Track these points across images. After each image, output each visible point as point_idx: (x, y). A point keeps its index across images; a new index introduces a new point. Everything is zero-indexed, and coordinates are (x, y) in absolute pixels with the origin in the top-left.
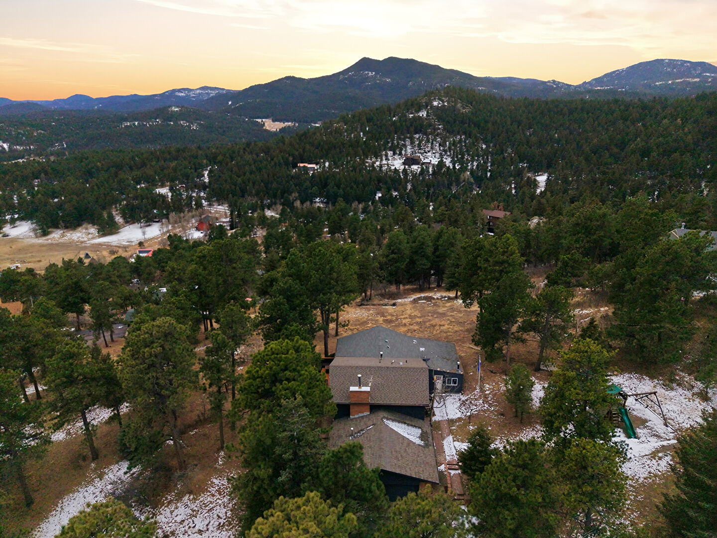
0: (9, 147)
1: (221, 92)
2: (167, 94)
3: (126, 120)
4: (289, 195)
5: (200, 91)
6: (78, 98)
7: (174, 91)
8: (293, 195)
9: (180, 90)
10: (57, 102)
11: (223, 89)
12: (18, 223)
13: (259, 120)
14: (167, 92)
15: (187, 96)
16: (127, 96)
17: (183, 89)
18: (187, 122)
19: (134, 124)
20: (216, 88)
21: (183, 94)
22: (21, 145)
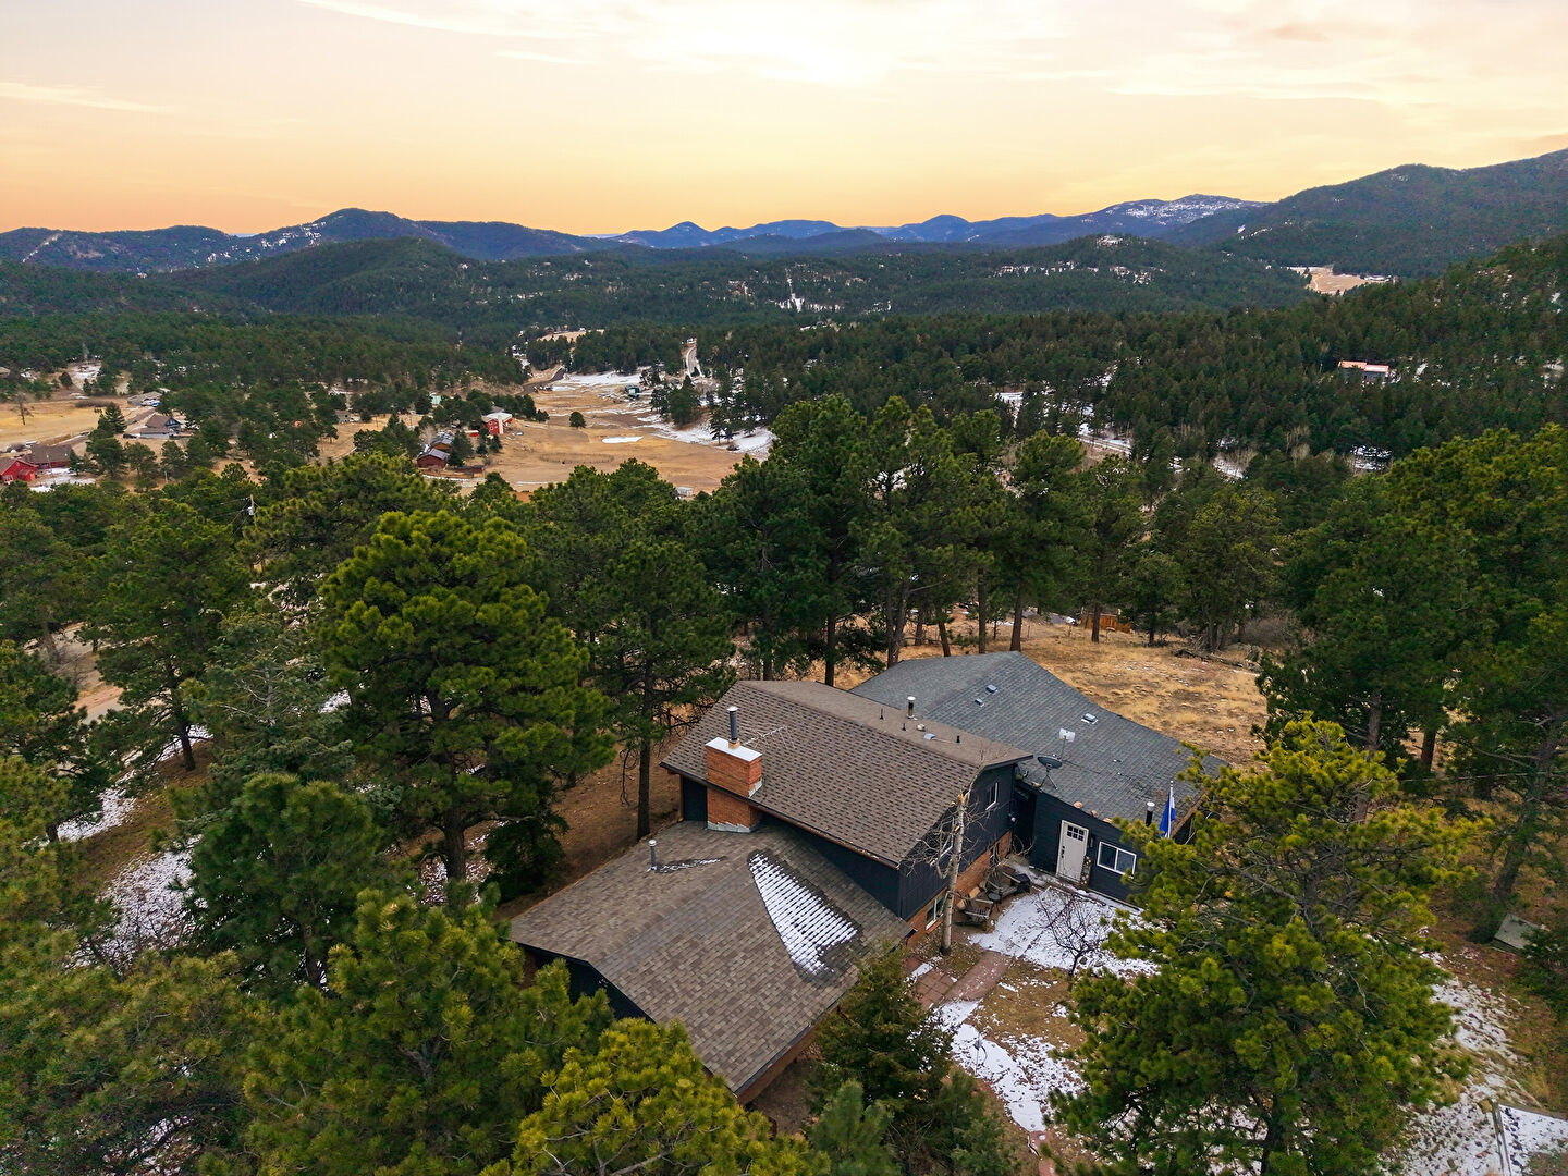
0: (803, 307)
1: (1229, 206)
2: (1110, 212)
3: (1009, 262)
4: (1285, 429)
5: (1183, 206)
6: (944, 221)
7: (1125, 206)
8: (1298, 431)
9: (1138, 205)
10: (904, 230)
11: (1236, 201)
12: (757, 430)
13: (1300, 270)
14: (1110, 208)
15: (1150, 216)
16: (1032, 219)
17: (1143, 202)
18: (1128, 267)
19: (1021, 271)
20: (1219, 198)
21: (1142, 213)
22: (820, 302)
